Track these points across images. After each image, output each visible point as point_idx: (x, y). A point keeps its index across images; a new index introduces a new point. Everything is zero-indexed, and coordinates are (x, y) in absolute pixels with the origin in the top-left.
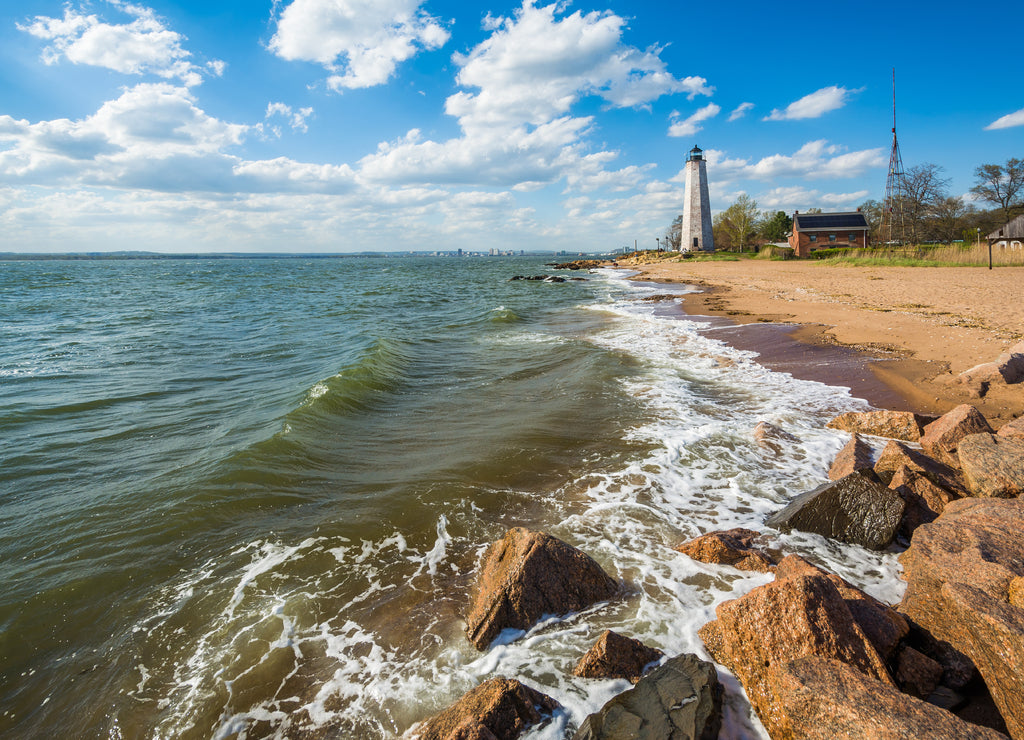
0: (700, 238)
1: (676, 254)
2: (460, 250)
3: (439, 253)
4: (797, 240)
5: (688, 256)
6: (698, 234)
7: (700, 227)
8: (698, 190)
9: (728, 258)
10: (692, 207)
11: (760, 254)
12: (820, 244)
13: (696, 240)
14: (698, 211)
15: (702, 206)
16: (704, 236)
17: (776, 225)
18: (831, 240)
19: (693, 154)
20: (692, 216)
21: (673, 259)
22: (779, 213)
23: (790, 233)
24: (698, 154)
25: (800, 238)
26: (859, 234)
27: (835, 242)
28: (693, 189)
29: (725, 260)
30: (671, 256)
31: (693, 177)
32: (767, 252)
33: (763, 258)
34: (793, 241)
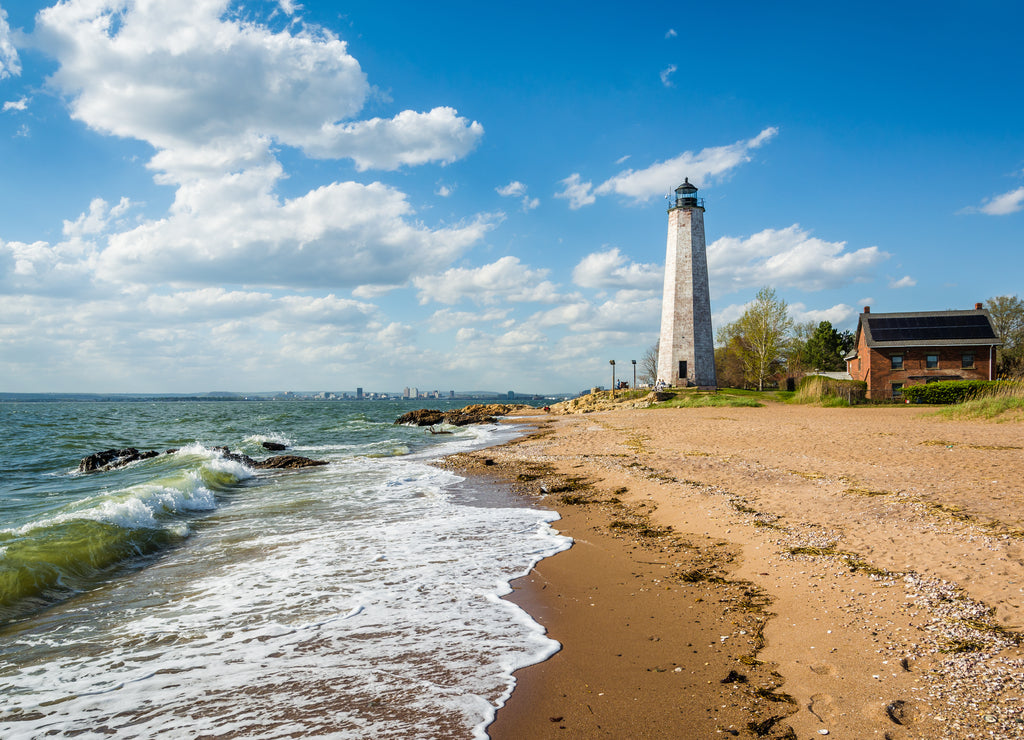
0: (691, 361)
1: (644, 393)
2: (360, 391)
3: (327, 395)
4: (867, 365)
5: (666, 396)
6: (688, 353)
7: (691, 339)
8: (688, 267)
9: (740, 400)
10: (677, 300)
11: (799, 395)
12: (908, 374)
13: (683, 365)
14: (688, 308)
15: (696, 299)
16: (698, 357)
17: (816, 345)
18: (929, 365)
19: (681, 196)
20: (677, 317)
21: (637, 402)
22: (822, 324)
23: (852, 353)
24: (692, 195)
25: (873, 362)
26: (981, 353)
27: (938, 371)
28: (679, 265)
29: (734, 405)
30: (636, 396)
31: (680, 239)
32: (814, 388)
33: (808, 401)
34: (859, 367)
